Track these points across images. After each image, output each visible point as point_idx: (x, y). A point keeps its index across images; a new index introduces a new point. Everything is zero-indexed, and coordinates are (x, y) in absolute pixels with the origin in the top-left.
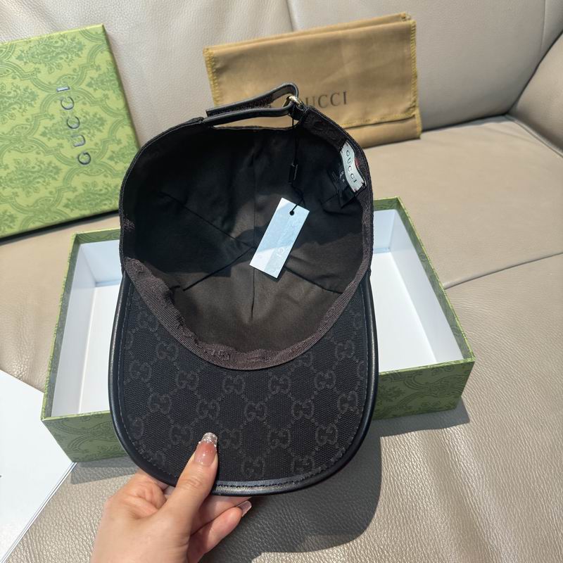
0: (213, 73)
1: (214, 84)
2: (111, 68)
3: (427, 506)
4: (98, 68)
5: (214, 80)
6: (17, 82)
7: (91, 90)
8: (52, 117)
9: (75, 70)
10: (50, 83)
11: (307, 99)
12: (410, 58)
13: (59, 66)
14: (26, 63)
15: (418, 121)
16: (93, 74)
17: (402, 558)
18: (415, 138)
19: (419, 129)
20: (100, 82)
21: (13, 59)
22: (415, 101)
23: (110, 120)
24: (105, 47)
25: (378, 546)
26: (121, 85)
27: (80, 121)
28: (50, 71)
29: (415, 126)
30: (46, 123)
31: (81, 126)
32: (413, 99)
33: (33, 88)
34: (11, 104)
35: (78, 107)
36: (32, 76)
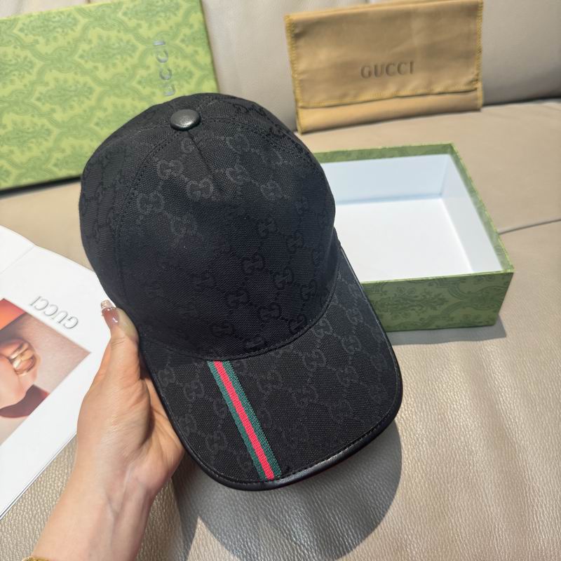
0: (292, 37)
1: (292, 47)
2: (202, 27)
3: (461, 407)
4: (191, 26)
5: (292, 44)
6: (122, 35)
7: (183, 46)
8: (148, 68)
9: (171, 27)
10: (149, 38)
11: (376, 67)
12: (476, 34)
13: (158, 23)
14: (130, 19)
15: (479, 93)
16: (186, 31)
17: (434, 446)
18: (476, 109)
19: (480, 102)
20: (192, 39)
21: (120, 15)
22: (478, 75)
23: (198, 74)
24: (199, 8)
25: (414, 435)
26: (209, 44)
27: (173, 73)
28: (150, 27)
29: (476, 99)
30: (142, 73)
31: (173, 77)
32: (476, 72)
33: (134, 41)
34: (114, 55)
35: (171, 61)
36: (134, 31)
